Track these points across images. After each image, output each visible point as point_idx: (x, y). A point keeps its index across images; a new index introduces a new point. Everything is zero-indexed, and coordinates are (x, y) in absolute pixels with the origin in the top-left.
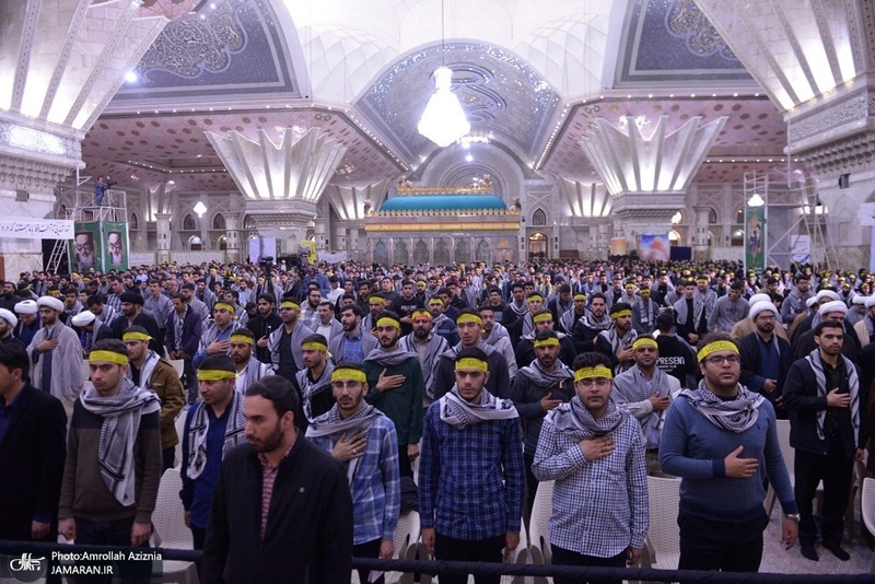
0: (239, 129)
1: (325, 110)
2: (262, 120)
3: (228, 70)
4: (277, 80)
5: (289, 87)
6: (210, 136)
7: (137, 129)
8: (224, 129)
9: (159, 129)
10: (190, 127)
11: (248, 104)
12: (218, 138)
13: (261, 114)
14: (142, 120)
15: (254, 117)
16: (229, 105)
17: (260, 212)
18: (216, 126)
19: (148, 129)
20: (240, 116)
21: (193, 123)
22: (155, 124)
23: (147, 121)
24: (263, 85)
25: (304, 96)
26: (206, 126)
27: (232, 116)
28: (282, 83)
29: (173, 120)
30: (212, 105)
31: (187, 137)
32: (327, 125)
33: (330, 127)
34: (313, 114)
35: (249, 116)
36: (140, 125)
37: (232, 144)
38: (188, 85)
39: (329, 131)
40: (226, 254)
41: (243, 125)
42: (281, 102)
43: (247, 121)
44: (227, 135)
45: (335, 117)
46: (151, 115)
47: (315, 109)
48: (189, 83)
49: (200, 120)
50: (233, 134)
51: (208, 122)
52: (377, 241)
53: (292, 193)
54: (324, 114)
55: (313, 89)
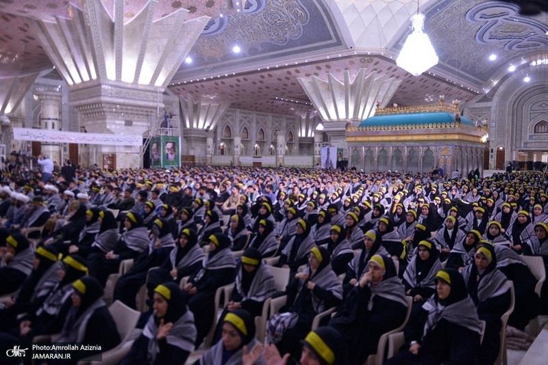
0: (316, 74)
1: (366, 55)
2: (328, 67)
3: (302, 36)
4: (331, 39)
5: (339, 43)
6: (300, 80)
7: (261, 79)
8: (308, 75)
9: (272, 78)
10: (288, 76)
11: (316, 57)
12: (305, 82)
13: (317, 65)
14: (263, 74)
15: (322, 65)
16: (305, 59)
17: (331, 129)
18: (302, 74)
19: (267, 80)
20: (314, 66)
21: (289, 73)
22: (270, 76)
23: (265, 74)
24: (324, 43)
25: (349, 47)
26: (297, 74)
27: (310, 66)
28: (334, 40)
29: (278, 72)
30: (296, 61)
31: (289, 82)
32: (372, 66)
33: (375, 67)
34: (358, 58)
35: (320, 65)
36: (262, 77)
37: (313, 84)
38: (282, 49)
39: (376, 70)
40: (314, 158)
41: (317, 71)
42: (336, 53)
43: (319, 68)
44: (310, 79)
45: (376, 60)
46: (265, 70)
47: (359, 56)
48: (283, 48)
49: (292, 70)
50: (313, 78)
51: (297, 71)
52: (354, 149)
53: (351, 116)
54: (366, 58)
55: (355, 41)
